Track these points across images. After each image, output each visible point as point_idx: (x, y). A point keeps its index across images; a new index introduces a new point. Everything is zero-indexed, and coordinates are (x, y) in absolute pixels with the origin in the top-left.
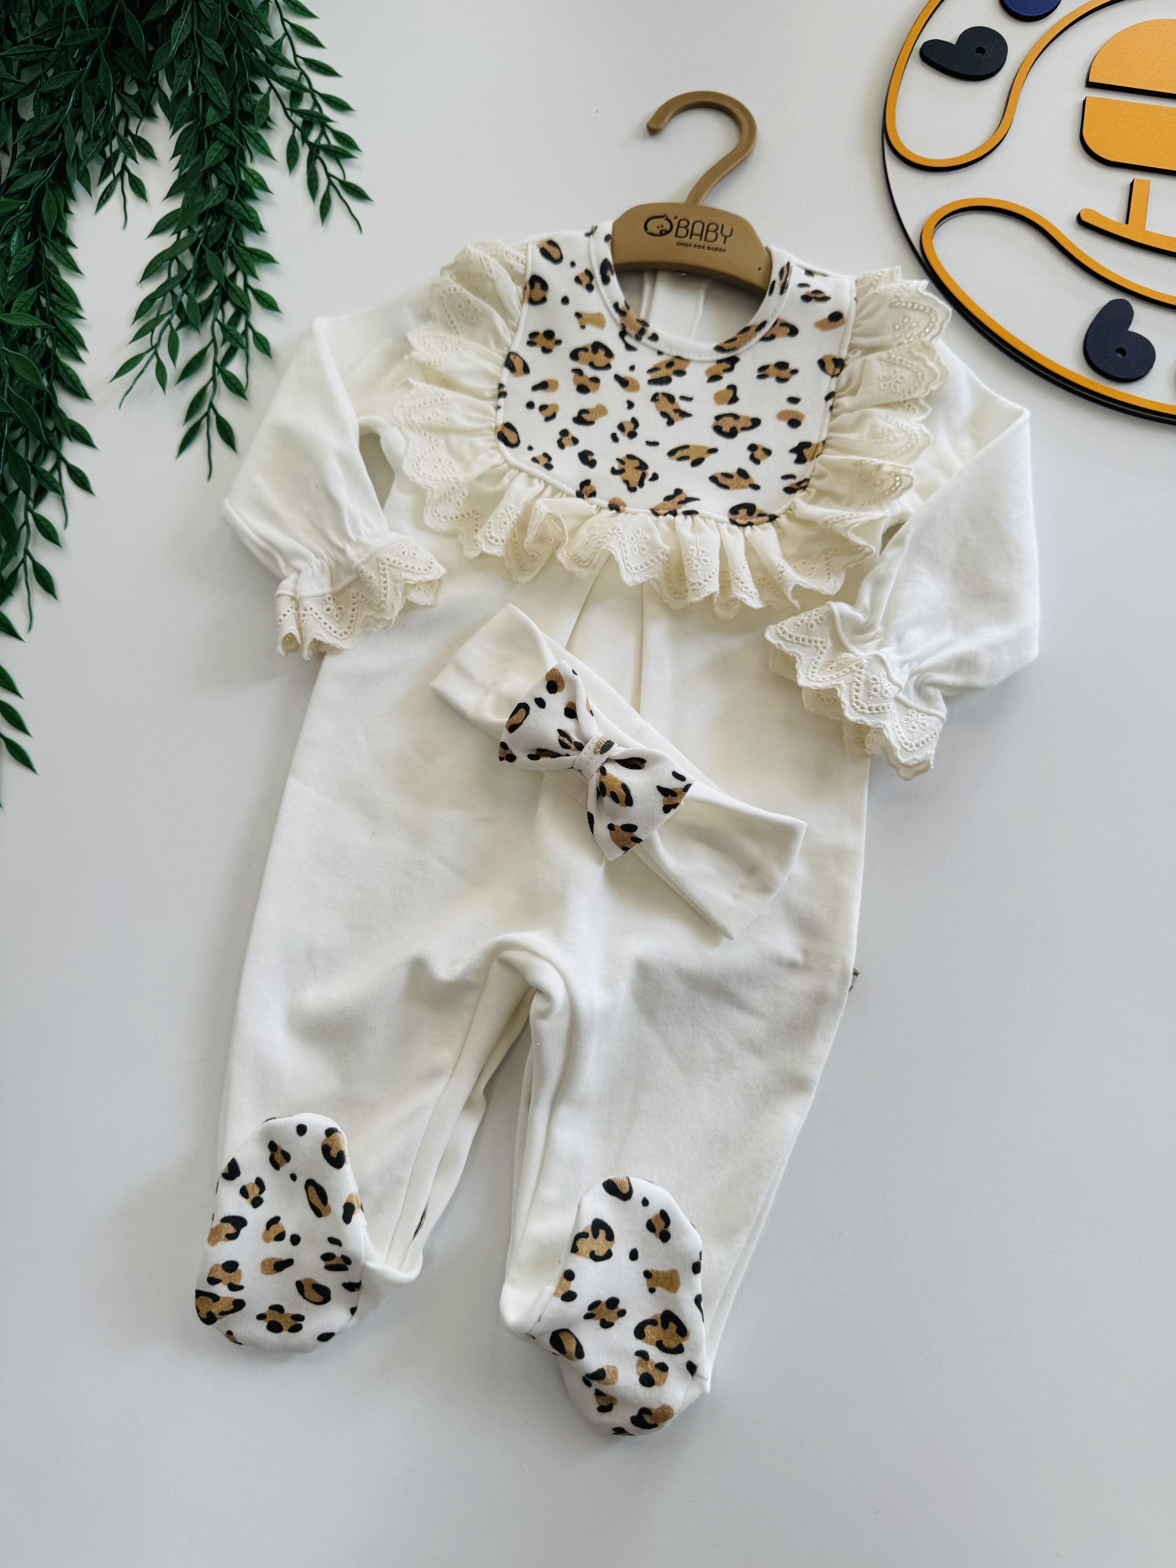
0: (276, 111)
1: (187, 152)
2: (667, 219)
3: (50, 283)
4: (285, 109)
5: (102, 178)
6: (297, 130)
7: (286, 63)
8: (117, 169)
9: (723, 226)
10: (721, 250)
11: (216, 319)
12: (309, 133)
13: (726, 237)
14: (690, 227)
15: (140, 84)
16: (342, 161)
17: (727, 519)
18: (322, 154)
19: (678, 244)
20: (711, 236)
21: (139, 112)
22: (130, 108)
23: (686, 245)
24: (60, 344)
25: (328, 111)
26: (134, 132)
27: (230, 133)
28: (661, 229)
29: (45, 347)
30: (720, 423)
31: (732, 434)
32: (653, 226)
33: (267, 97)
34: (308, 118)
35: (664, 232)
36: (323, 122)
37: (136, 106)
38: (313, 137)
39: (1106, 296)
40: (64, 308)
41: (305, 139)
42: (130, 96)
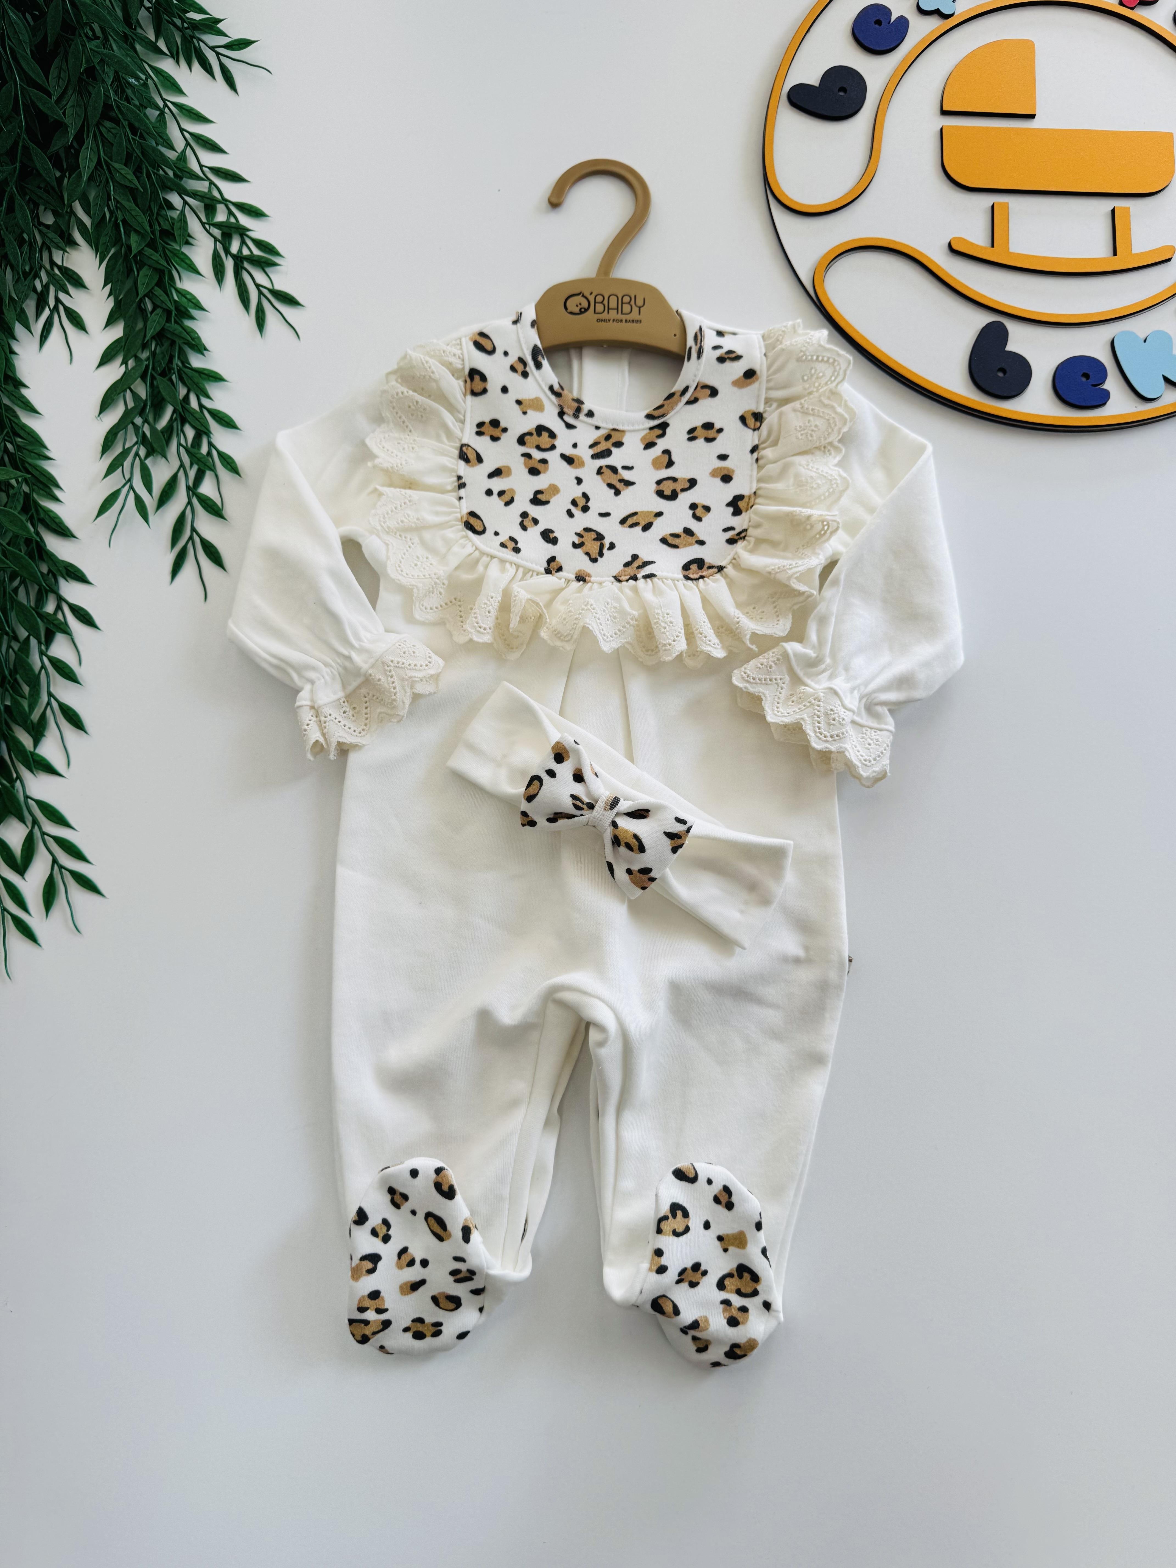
0: (194, 226)
1: (118, 280)
2: (583, 296)
3: (12, 428)
4: (203, 224)
5: (38, 314)
6: (218, 243)
7: (195, 176)
8: (52, 303)
9: (635, 296)
10: (638, 321)
11: (179, 444)
12: (230, 244)
13: (640, 308)
14: (606, 302)
15: (55, 213)
16: (268, 270)
17: (681, 576)
18: (246, 265)
19: (599, 320)
20: (626, 308)
21: (62, 244)
22: (52, 241)
23: (605, 321)
24: (35, 487)
25: (244, 220)
26: (60, 263)
27: (156, 256)
28: (580, 307)
29: (22, 493)
30: (662, 487)
31: (673, 496)
32: (572, 305)
33: (183, 212)
34: (226, 230)
35: (583, 310)
36: (242, 232)
37: (58, 239)
38: (235, 247)
39: (984, 319)
40: (31, 451)
41: (227, 251)
42: (48, 227)
